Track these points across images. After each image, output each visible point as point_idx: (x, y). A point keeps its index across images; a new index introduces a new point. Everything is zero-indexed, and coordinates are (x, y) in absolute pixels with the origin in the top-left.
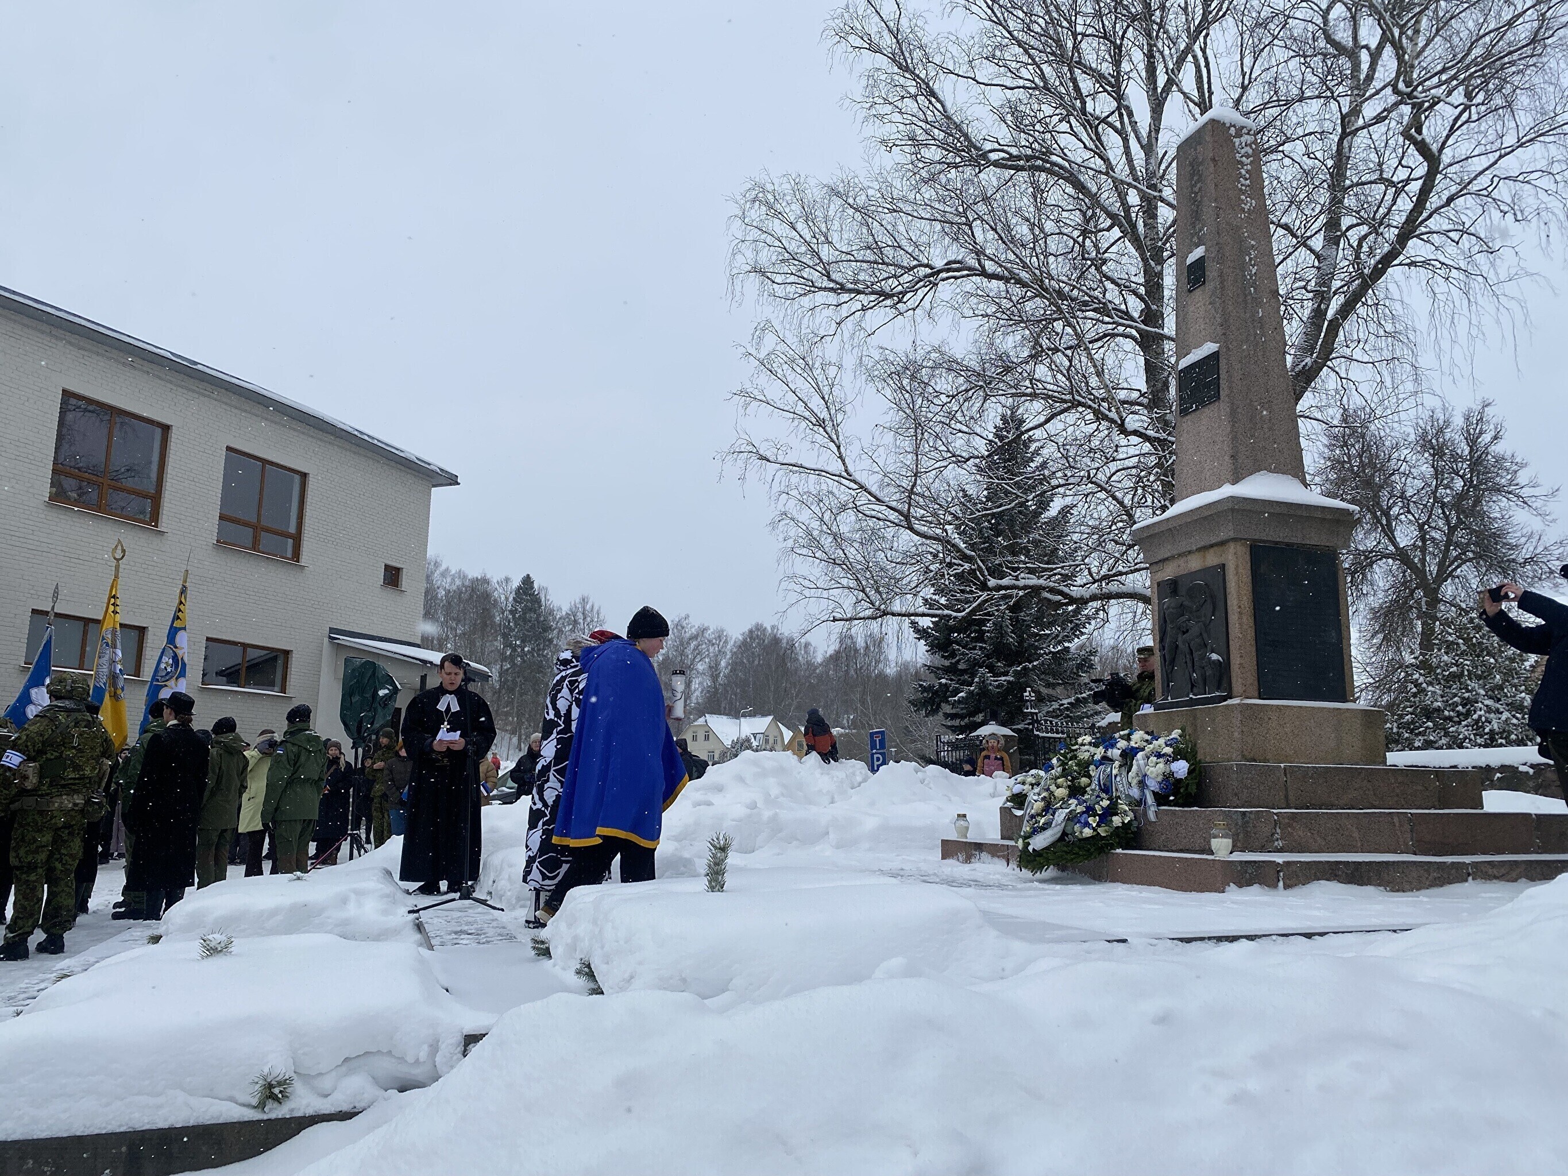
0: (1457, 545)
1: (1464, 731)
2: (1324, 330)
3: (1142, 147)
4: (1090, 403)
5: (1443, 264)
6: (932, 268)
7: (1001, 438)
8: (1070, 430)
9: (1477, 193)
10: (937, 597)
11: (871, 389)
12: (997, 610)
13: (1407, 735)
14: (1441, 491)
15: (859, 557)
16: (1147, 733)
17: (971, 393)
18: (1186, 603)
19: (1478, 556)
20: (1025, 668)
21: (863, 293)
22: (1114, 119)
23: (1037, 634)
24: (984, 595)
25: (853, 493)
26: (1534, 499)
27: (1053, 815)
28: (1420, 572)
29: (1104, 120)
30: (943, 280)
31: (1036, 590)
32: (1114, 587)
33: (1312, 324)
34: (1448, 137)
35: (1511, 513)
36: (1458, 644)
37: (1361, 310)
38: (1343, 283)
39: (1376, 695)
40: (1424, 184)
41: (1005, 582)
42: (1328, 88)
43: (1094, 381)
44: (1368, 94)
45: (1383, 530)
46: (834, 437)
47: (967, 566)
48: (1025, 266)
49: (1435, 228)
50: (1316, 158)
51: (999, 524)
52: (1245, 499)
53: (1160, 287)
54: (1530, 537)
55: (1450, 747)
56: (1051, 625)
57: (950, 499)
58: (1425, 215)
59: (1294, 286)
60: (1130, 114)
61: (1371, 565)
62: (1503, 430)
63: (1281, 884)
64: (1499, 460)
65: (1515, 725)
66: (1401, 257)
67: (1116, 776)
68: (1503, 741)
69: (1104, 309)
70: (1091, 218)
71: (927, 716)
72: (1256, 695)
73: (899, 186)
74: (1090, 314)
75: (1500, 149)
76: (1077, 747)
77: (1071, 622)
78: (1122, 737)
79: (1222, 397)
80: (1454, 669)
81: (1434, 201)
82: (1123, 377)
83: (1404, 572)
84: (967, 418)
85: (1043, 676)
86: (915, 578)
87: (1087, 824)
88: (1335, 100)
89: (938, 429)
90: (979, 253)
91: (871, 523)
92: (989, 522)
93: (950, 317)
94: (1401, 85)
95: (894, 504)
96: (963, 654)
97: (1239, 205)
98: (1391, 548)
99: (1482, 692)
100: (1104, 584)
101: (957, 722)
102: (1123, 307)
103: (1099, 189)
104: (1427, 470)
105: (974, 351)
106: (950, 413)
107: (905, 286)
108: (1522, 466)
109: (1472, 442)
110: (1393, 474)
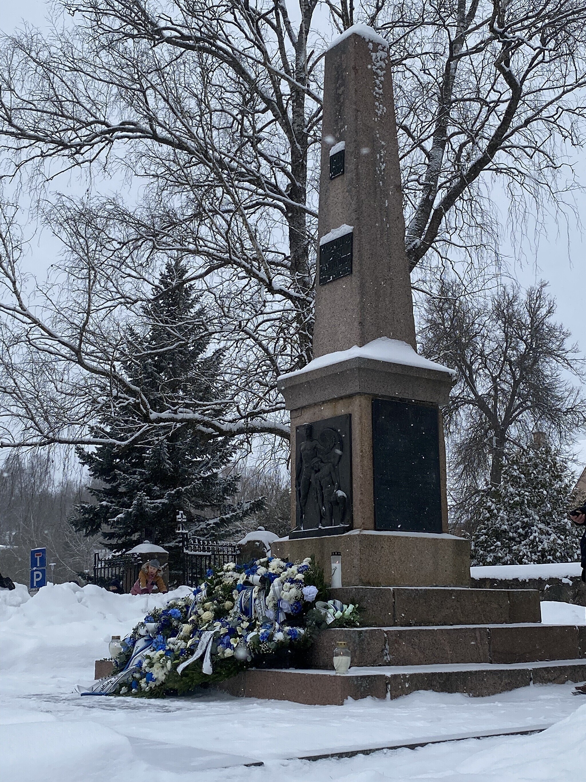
0: (520, 396)
1: (524, 550)
2: (431, 217)
3: (294, 44)
4: (244, 263)
5: (520, 172)
6: (108, 126)
7: (166, 285)
8: (225, 284)
9: (546, 120)
10: (102, 426)
11: (47, 231)
12: (157, 440)
13: (481, 552)
14: (510, 352)
15: (29, 386)
16: (283, 560)
17: (140, 242)
18: (319, 446)
19: (535, 405)
20: (178, 492)
21: (43, 140)
22: (272, 16)
23: (191, 461)
24: (146, 426)
25: (27, 327)
26: (574, 362)
27: (200, 636)
28: (492, 415)
29: (264, 17)
30: (118, 138)
31: (190, 423)
32: (257, 422)
33: (422, 211)
34: (528, 72)
35: (558, 372)
36: (520, 478)
37: (459, 203)
38: (446, 180)
39: (458, 515)
40: (509, 107)
41: (165, 415)
42: (441, 18)
43: (248, 244)
44: (470, 28)
45: (466, 381)
46: (10, 273)
47: (132, 400)
48: (192, 136)
49: (515, 144)
50: (430, 74)
51: (162, 362)
52: (369, 360)
53: (304, 167)
54: (572, 391)
55: (512, 563)
56: (202, 453)
57: (119, 338)
58: (509, 131)
59: (409, 179)
60: (285, 15)
61: (457, 408)
62: (555, 306)
63: (389, 695)
64: (551, 329)
65: (559, 544)
66: (490, 164)
67: (255, 600)
68: (551, 558)
69: (257, 181)
70: (249, 101)
71: (87, 535)
72: (372, 526)
73: (79, 48)
74: (246, 184)
75: (564, 86)
76: (222, 573)
77: (220, 451)
78: (262, 564)
79: (354, 272)
80: (517, 499)
81: (515, 122)
82: (271, 242)
83: (481, 416)
84: (136, 265)
85: (193, 499)
86: (83, 409)
87: (229, 645)
88: (446, 28)
89: (109, 272)
90: (152, 119)
91: (42, 355)
92: (153, 359)
93: (124, 172)
94: (496, 25)
95: (66, 339)
96: (125, 479)
97: (374, 110)
98: (472, 395)
99: (537, 518)
100: (249, 419)
101: (114, 541)
102: (273, 181)
103: (257, 77)
104: (499, 334)
105: (144, 205)
106: (121, 258)
107: (84, 139)
108: (567, 335)
109: (533, 313)
110: (475, 336)
